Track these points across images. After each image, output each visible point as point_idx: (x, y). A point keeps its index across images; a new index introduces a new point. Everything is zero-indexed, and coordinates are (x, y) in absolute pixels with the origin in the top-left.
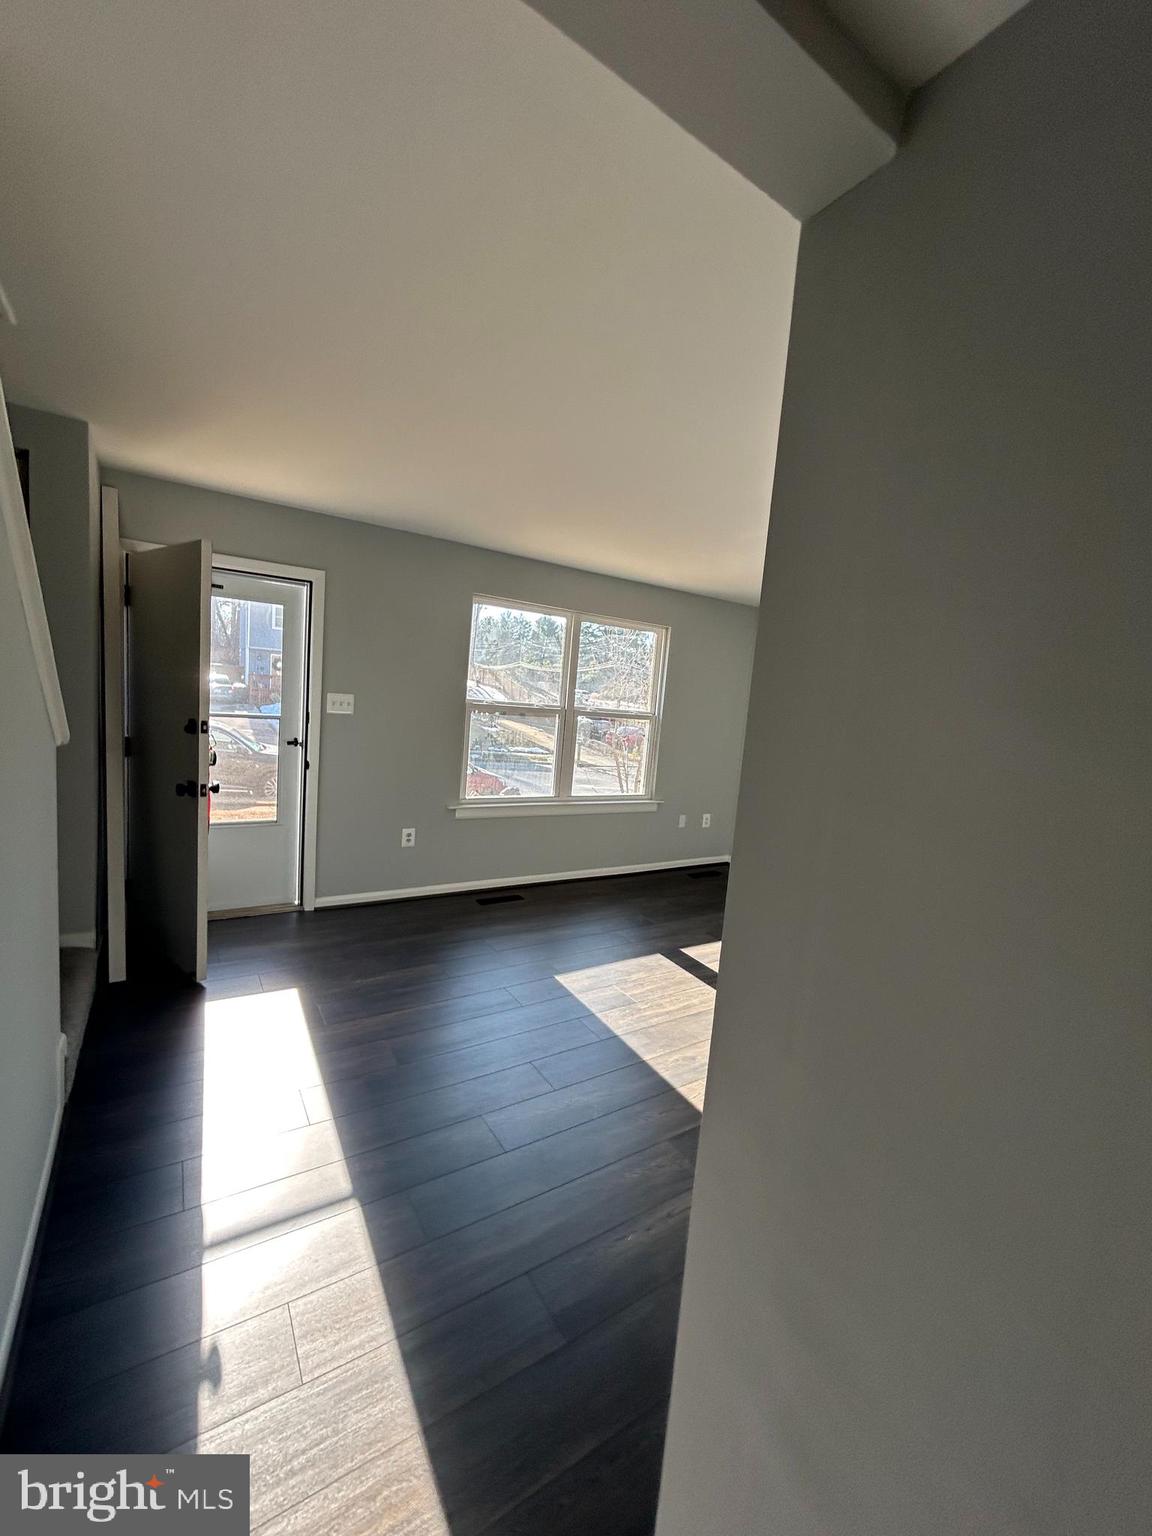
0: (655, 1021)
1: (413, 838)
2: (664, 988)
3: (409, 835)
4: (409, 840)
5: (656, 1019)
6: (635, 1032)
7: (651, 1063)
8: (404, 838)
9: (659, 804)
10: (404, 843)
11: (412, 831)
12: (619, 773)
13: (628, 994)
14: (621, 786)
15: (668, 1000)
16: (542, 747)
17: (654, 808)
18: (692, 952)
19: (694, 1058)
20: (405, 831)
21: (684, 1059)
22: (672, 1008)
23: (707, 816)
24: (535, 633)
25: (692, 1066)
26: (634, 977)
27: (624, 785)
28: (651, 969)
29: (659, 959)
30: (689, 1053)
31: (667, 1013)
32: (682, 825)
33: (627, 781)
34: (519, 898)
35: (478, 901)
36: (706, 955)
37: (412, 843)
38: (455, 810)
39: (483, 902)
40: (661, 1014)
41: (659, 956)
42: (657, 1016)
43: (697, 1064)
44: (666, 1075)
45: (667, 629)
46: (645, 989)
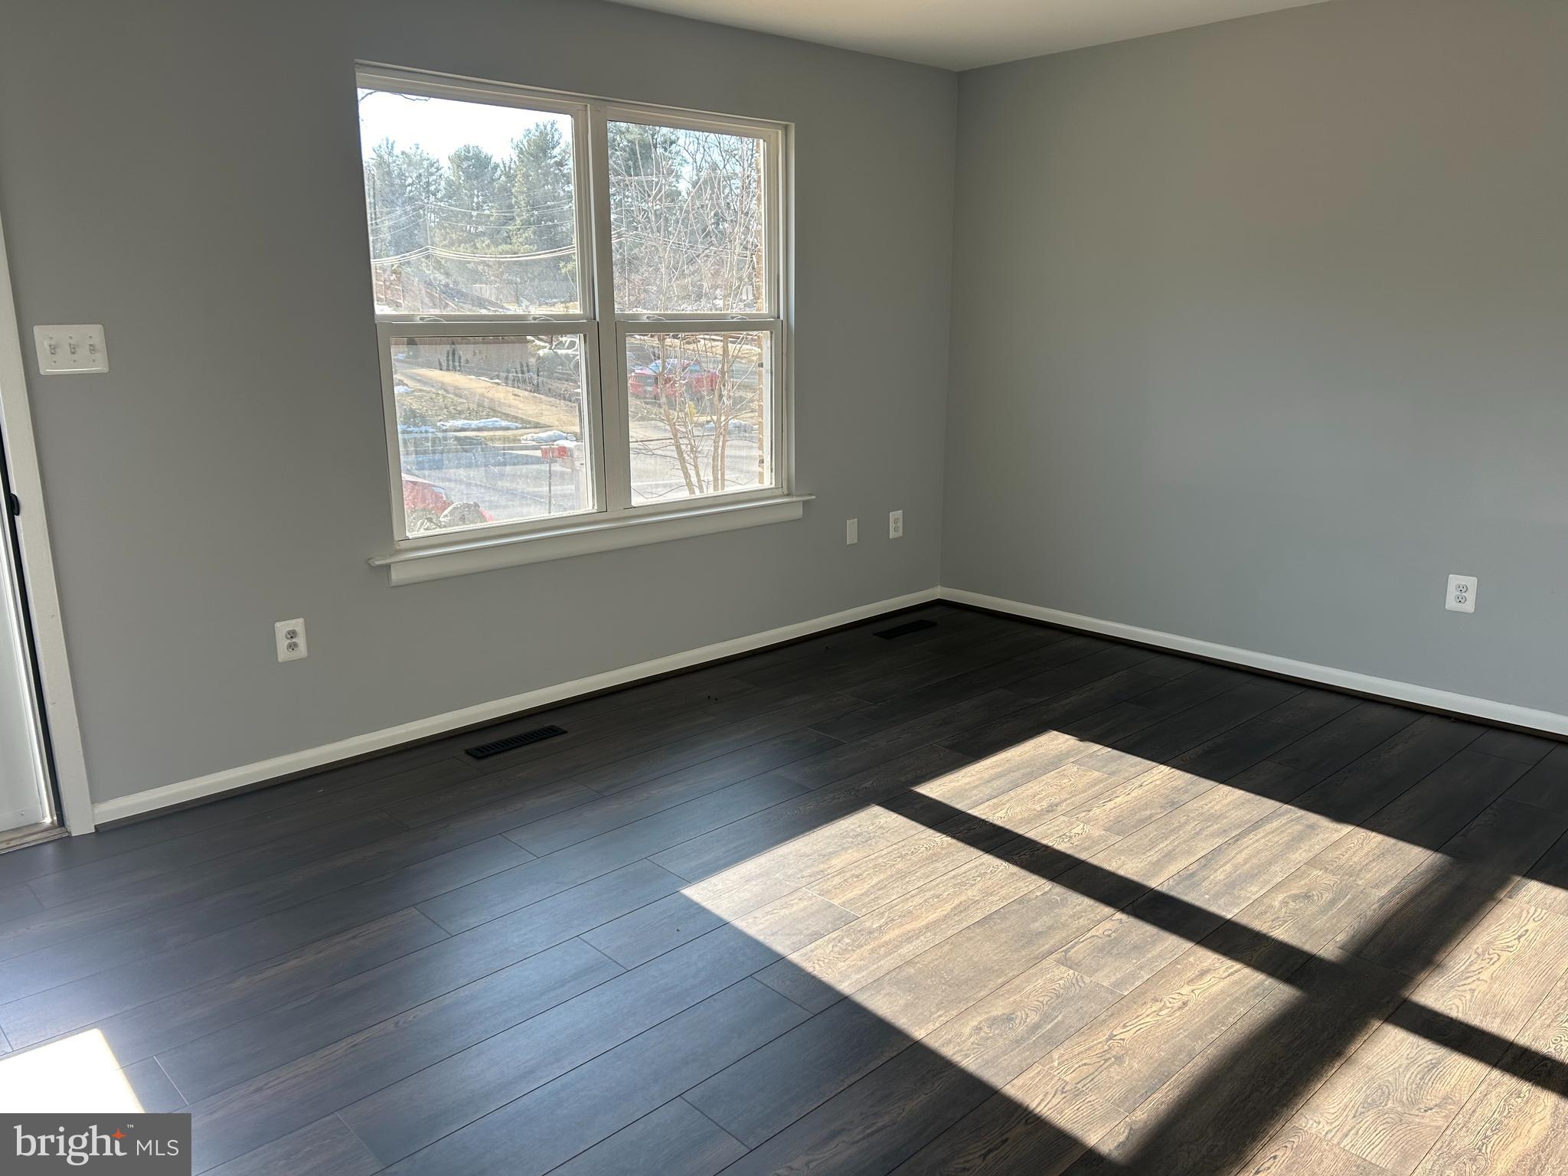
0: (907, 950)
1: (301, 640)
2: (902, 876)
3: (292, 634)
4: (293, 646)
5: (910, 947)
6: (877, 984)
7: (934, 1043)
8: (282, 643)
9: (805, 503)
10: (283, 654)
11: (298, 624)
12: (680, 452)
13: (836, 902)
14: (687, 476)
15: (917, 900)
16: (506, 416)
17: (798, 512)
18: (935, 789)
19: (1009, 1018)
20: (282, 627)
21: (993, 1022)
22: (933, 916)
23: (896, 515)
24: (449, 183)
25: (1012, 1035)
26: (837, 862)
27: (692, 473)
28: (864, 840)
29: (877, 819)
30: (999, 1009)
31: (927, 927)
32: (852, 537)
33: (696, 467)
34: (553, 732)
35: (468, 752)
36: (962, 793)
37: (302, 651)
38: (388, 567)
39: (480, 754)
40: (919, 933)
41: (876, 809)
42: (909, 940)
43: (1021, 1029)
44: (970, 1063)
45: (786, 128)
46: (866, 886)
